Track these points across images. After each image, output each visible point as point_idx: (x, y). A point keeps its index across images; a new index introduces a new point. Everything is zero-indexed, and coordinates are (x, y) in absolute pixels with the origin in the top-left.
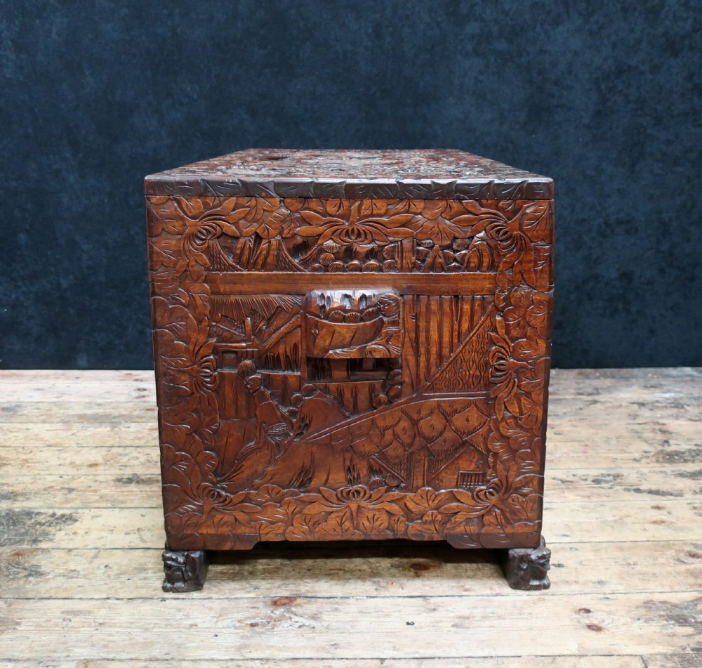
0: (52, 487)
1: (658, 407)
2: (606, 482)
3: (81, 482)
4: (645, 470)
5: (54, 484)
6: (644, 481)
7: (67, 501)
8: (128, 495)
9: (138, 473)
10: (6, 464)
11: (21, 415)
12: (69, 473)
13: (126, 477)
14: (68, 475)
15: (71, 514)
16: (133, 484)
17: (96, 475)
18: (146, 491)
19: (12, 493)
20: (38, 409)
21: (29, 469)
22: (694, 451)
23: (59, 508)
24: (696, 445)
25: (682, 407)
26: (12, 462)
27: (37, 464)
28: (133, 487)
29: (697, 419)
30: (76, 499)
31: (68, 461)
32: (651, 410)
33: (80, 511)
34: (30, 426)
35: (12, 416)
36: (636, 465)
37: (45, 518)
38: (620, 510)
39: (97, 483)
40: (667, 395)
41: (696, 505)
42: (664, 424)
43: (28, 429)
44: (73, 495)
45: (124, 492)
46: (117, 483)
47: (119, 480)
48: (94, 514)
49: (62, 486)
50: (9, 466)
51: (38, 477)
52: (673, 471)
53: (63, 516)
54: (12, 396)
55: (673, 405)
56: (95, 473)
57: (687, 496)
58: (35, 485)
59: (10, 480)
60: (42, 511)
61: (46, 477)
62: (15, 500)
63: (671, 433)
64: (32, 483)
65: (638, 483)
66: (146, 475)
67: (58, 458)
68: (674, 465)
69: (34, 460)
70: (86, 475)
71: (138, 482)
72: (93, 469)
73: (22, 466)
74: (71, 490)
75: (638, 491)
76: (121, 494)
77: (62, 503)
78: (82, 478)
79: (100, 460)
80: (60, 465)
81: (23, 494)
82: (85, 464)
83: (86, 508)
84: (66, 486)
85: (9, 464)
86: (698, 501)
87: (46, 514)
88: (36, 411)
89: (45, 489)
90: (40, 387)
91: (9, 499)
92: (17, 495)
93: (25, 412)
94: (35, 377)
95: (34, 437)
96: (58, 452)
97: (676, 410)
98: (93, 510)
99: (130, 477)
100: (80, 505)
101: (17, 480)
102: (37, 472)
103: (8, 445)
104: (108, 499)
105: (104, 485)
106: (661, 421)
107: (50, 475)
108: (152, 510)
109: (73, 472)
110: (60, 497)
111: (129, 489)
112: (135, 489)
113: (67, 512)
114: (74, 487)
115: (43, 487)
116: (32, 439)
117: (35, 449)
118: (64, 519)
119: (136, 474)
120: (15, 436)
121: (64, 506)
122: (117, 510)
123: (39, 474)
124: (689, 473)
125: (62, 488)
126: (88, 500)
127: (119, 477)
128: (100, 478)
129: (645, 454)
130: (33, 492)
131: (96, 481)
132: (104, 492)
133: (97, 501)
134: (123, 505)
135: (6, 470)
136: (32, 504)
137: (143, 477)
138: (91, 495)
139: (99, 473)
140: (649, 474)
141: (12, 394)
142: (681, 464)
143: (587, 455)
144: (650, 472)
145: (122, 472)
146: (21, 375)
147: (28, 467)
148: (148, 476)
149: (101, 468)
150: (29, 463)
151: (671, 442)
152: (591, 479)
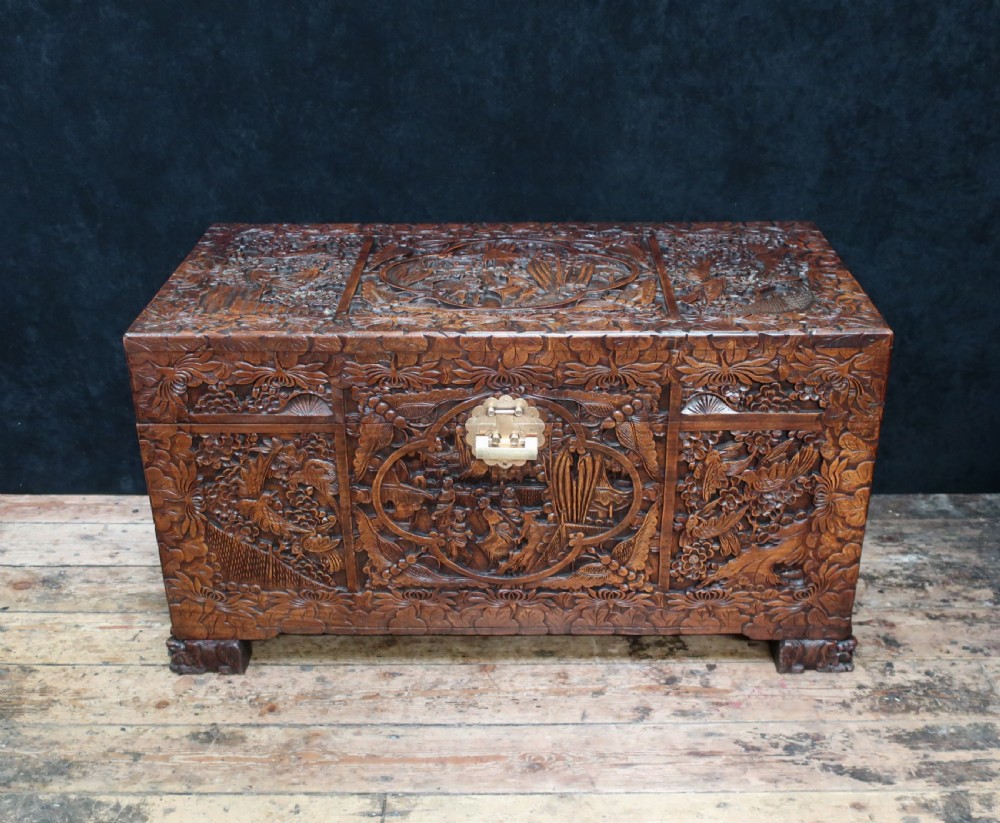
0: (112, 750)
1: (891, 585)
2: (802, 750)
3: (149, 740)
4: (853, 727)
5: (114, 744)
6: (849, 750)
7: (134, 778)
8: (206, 768)
9: (219, 722)
10: (55, 701)
11: (67, 595)
12: (133, 722)
13: (203, 730)
14: (132, 726)
15: (138, 805)
16: (212, 745)
17: (166, 726)
18: (229, 758)
19: (65, 761)
20: (88, 582)
21: (83, 711)
22: (923, 685)
23: (122, 794)
24: (928, 673)
25: (923, 588)
26: (61, 697)
27: (92, 702)
28: (212, 751)
29: (938, 614)
30: (144, 774)
31: (130, 696)
32: (881, 592)
33: (150, 799)
34: (80, 618)
35: (55, 598)
36: (844, 716)
37: (106, 814)
38: (811, 811)
39: (169, 741)
40: (906, 559)
41: (906, 802)
42: (892, 625)
43: (77, 626)
44: (139, 768)
45: (200, 760)
46: (193, 742)
47: (194, 736)
48: (167, 806)
49: (125, 747)
50: (58, 706)
51: (95, 729)
52: (889, 730)
53: (129, 808)
54: (53, 552)
55: (910, 581)
56: (164, 721)
57: (899, 783)
58: (92, 745)
59: (60, 735)
60: (103, 799)
61: (106, 728)
62: (70, 777)
63: (899, 646)
64: (88, 742)
65: (843, 753)
66: (228, 725)
67: (118, 687)
68: (892, 717)
69: (88, 694)
70: (153, 725)
71: (218, 741)
72: (162, 712)
73: (75, 707)
74: (137, 756)
75: (839, 770)
76: (197, 764)
77: (126, 784)
78: (150, 731)
79: (171, 696)
80: (121, 703)
81: (78, 764)
82: (152, 702)
83: (156, 793)
84: (131, 748)
85: (58, 701)
86: (909, 794)
87: (108, 805)
88: (85, 585)
89: (105, 755)
90: (89, 533)
91: (62, 774)
92: (70, 766)
93: (72, 588)
94: (80, 508)
95: (86, 644)
96: (117, 677)
97: (912, 592)
98: (165, 797)
99: (209, 729)
100: (148, 788)
101: (69, 735)
102: (93, 719)
103: (53, 661)
104: (183, 774)
105: (176, 746)
106: (891, 618)
107: (110, 724)
108: (236, 798)
109: (136, 718)
110: (123, 768)
111: (208, 754)
112: (216, 755)
113: (134, 801)
114: (140, 750)
115: (103, 749)
116: (84, 648)
117: (87, 671)
118: (130, 816)
119: (214, 724)
120: (61, 641)
121: (129, 789)
122: (194, 798)
123: (95, 724)
124: (909, 734)
125: (126, 753)
126: (157, 777)
127: (195, 730)
128: (173, 732)
129: (859, 692)
130: (91, 759)
131: (167, 738)
132: (177, 759)
133: (169, 780)
134: (200, 789)
135: (55, 713)
136: (89, 785)
137: (224, 730)
138: (162, 766)
139: (171, 720)
140: (857, 735)
141: (53, 548)
142: (900, 716)
143: (786, 691)
144: (859, 731)
145: (197, 720)
146: (62, 506)
147: (82, 707)
148: (231, 729)
149: (172, 710)
150: (81, 699)
151: (897, 665)
152: (783, 744)
